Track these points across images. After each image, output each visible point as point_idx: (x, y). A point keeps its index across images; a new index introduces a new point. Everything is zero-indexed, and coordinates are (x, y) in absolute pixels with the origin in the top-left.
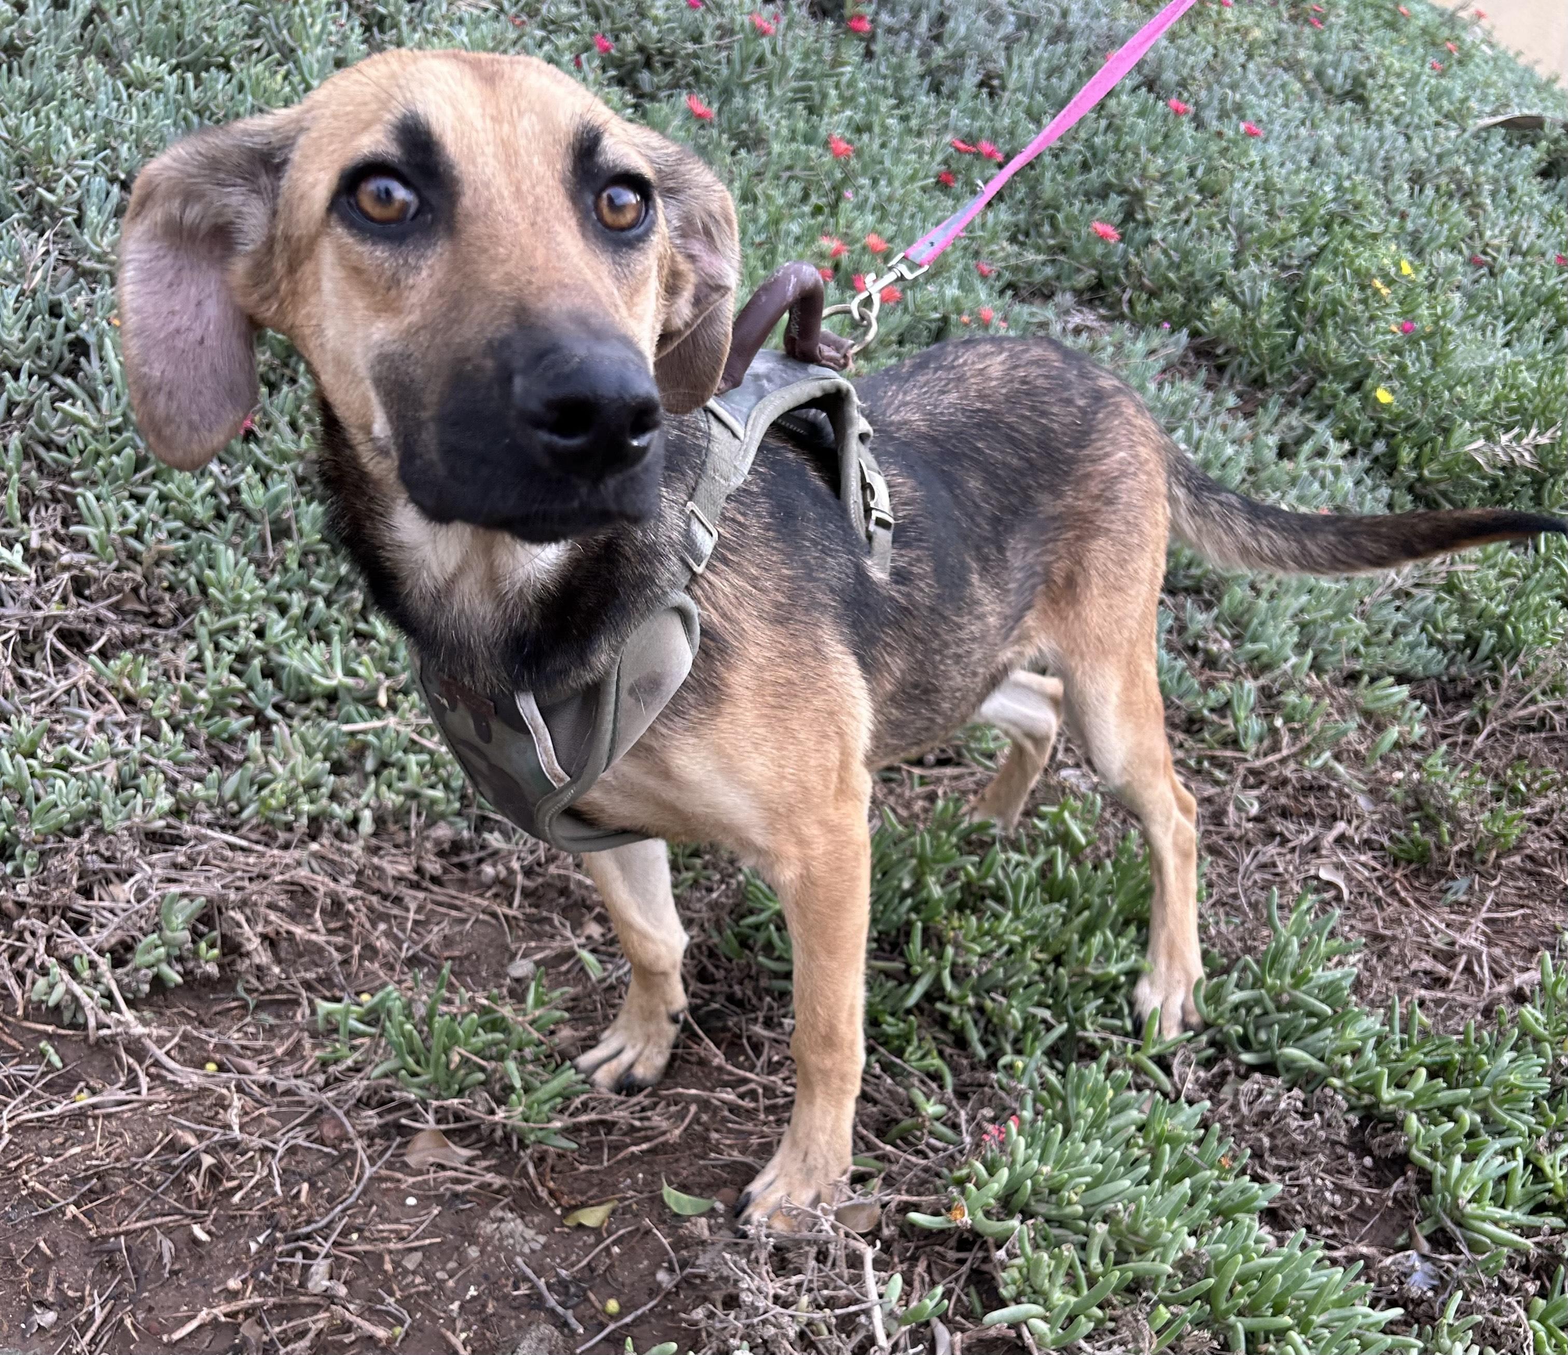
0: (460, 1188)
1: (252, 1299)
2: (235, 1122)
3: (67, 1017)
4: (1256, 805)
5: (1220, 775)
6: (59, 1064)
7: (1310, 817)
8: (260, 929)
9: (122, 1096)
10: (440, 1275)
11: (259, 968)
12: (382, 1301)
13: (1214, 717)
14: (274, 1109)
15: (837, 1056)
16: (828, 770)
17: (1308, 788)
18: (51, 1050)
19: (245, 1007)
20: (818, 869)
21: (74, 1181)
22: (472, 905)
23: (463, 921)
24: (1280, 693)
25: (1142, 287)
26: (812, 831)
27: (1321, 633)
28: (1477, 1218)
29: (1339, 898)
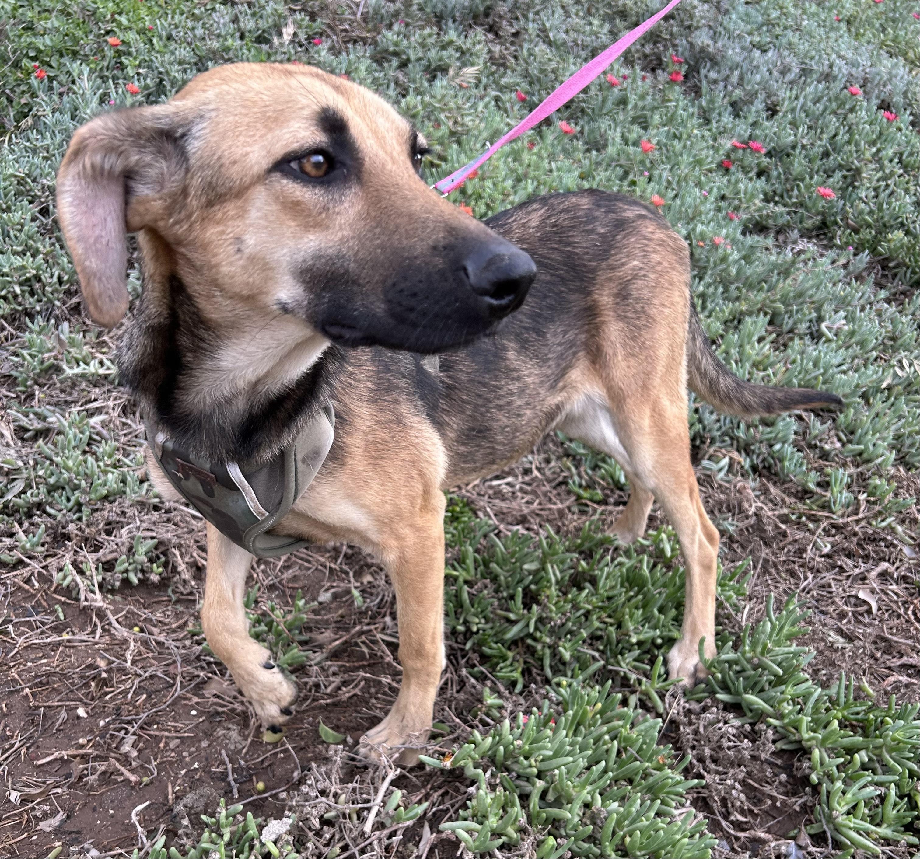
0: (220, 709)
1: (88, 750)
2: (129, 658)
3: (74, 594)
4: (829, 546)
5: (811, 526)
6: (62, 618)
7: (866, 558)
8: (186, 559)
9: (85, 638)
10: (185, 754)
11: (185, 581)
12: (150, 763)
13: (818, 490)
14: (156, 655)
15: (425, 662)
16: (413, 497)
17: (873, 540)
18: (60, 610)
19: (170, 601)
20: (410, 553)
21: (36, 677)
22: (318, 560)
23: (309, 569)
24: (870, 478)
25: (848, 226)
26: (405, 531)
27: (908, 442)
28: (845, 826)
29: (869, 611)
